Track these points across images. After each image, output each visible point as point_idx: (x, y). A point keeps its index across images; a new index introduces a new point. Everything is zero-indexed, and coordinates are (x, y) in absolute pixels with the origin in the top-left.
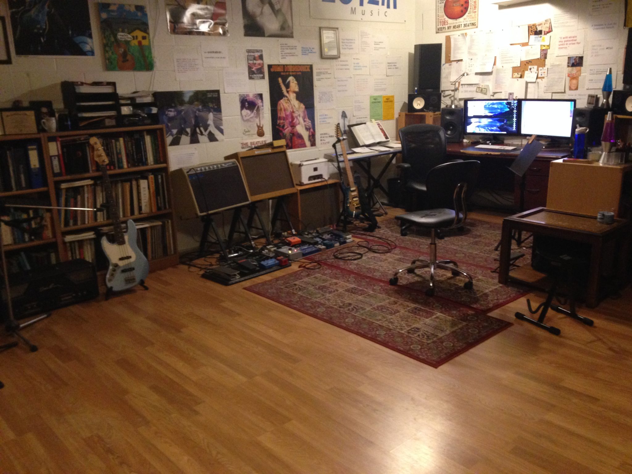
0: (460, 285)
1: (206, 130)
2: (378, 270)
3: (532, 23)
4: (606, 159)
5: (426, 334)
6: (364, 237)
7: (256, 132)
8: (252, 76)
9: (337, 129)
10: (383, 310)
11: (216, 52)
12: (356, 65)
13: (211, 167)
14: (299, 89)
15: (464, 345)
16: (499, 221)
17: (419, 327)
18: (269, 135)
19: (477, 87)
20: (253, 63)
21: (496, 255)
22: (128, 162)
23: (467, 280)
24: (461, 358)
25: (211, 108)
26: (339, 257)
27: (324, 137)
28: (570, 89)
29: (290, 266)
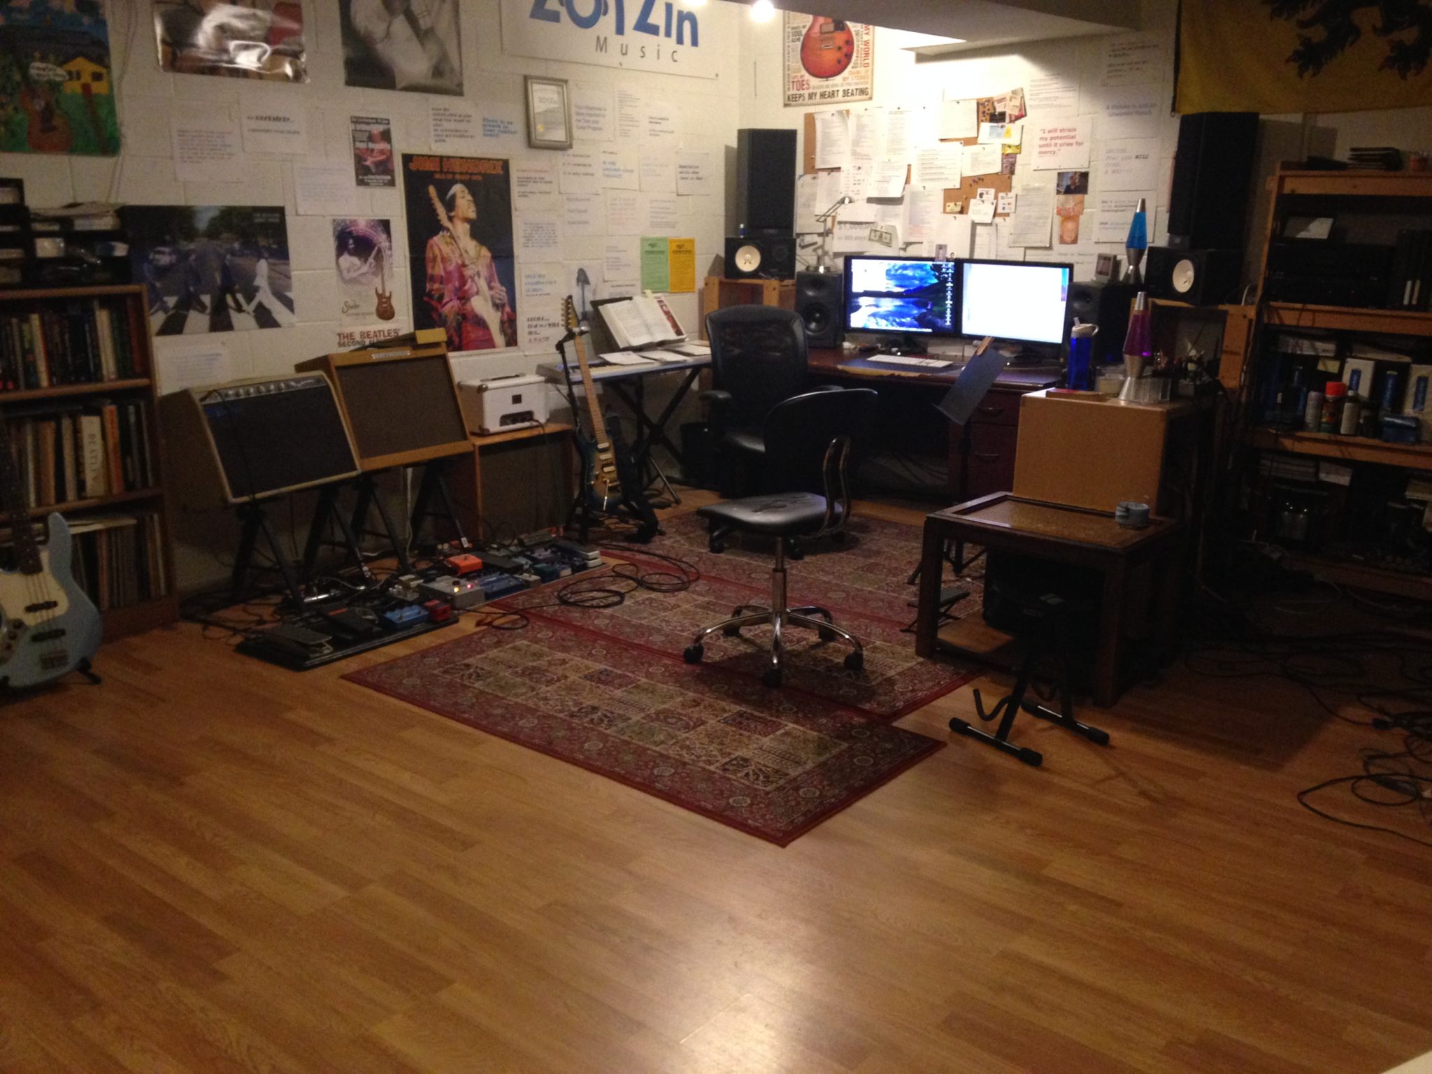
0: (837, 661)
1: (249, 299)
2: (659, 631)
3: (984, 94)
4: (1132, 393)
5: (763, 772)
6: (627, 554)
7: (374, 309)
8: (365, 177)
9: (568, 308)
10: (670, 720)
11: (277, 119)
12: (608, 166)
13: (263, 388)
14: (478, 212)
15: (844, 793)
16: (917, 520)
17: (748, 757)
18: (406, 318)
19: (872, 230)
20: (367, 149)
21: (910, 594)
22: (51, 374)
23: (851, 649)
24: (838, 822)
25: (263, 247)
26: (572, 600)
27: (536, 326)
28: (1062, 241)
29: (457, 621)
